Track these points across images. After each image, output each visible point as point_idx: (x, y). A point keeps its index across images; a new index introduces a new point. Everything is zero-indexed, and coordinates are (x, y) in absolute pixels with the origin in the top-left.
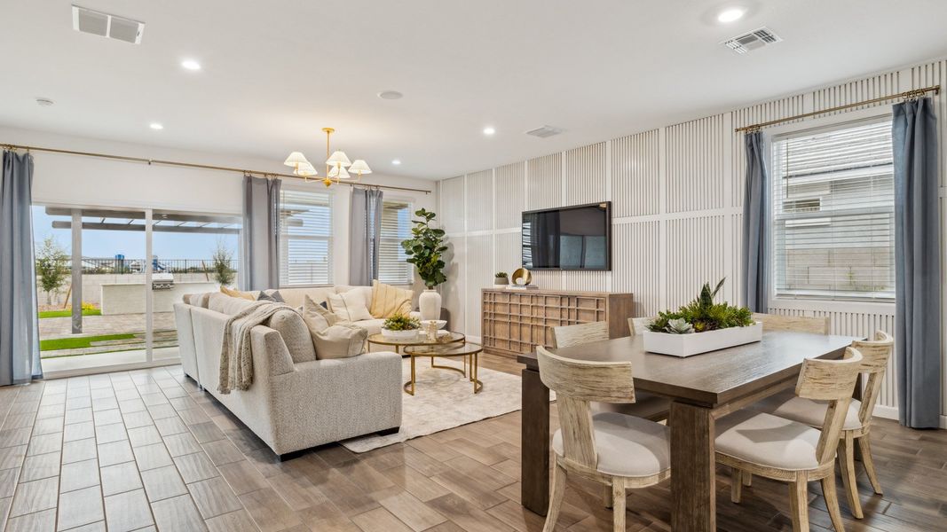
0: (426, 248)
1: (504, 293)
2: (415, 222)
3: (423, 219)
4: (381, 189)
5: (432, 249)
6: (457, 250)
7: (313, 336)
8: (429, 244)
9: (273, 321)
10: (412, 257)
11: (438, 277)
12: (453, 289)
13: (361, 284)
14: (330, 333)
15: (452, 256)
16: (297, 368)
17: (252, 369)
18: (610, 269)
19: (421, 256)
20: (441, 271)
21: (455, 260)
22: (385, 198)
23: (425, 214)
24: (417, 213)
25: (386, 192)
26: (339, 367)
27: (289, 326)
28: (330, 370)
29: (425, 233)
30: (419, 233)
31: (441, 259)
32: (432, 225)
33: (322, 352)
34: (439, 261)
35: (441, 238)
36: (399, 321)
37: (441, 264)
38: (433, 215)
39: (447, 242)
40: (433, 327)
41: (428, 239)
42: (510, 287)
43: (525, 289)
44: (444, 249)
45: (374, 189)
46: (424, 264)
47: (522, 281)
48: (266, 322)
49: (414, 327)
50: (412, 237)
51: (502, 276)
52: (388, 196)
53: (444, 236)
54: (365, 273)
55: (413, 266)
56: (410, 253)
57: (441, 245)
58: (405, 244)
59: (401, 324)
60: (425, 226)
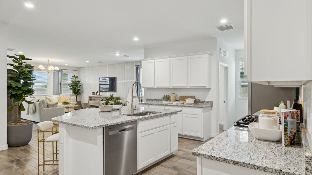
0: (75, 86)
1: (93, 97)
2: (72, 79)
3: (74, 78)
4: (62, 70)
5: (76, 86)
6: (84, 86)
7: (47, 104)
8: (76, 85)
9: (39, 101)
10: (71, 88)
11: (78, 93)
12: (83, 96)
13: (57, 95)
14: (50, 103)
15: (83, 88)
16: (44, 109)
17: (36, 109)
18: (116, 92)
19: (74, 88)
20: (80, 91)
21: (83, 89)
22: (63, 73)
23: (75, 77)
24: (73, 76)
25: (63, 71)
26: (52, 109)
27: (43, 102)
28: (50, 109)
29: (75, 82)
30: (73, 81)
31: (80, 88)
32: (77, 80)
33: (49, 106)
34: (79, 89)
35: (79, 83)
36: (66, 102)
37: (79, 90)
38: (77, 77)
39: (81, 84)
40: (73, 104)
41: (76, 83)
42: (95, 96)
43: (98, 96)
44: (80, 86)
45: (60, 70)
46: (74, 90)
47: (98, 94)
48: (38, 101)
49: (69, 104)
50: (72, 82)
51: (93, 93)
52: (64, 72)
53: (81, 82)
54: (58, 92)
55: (72, 90)
56: (71, 87)
57: (80, 85)
58: (69, 85)
59: (66, 103)
60: (75, 80)
